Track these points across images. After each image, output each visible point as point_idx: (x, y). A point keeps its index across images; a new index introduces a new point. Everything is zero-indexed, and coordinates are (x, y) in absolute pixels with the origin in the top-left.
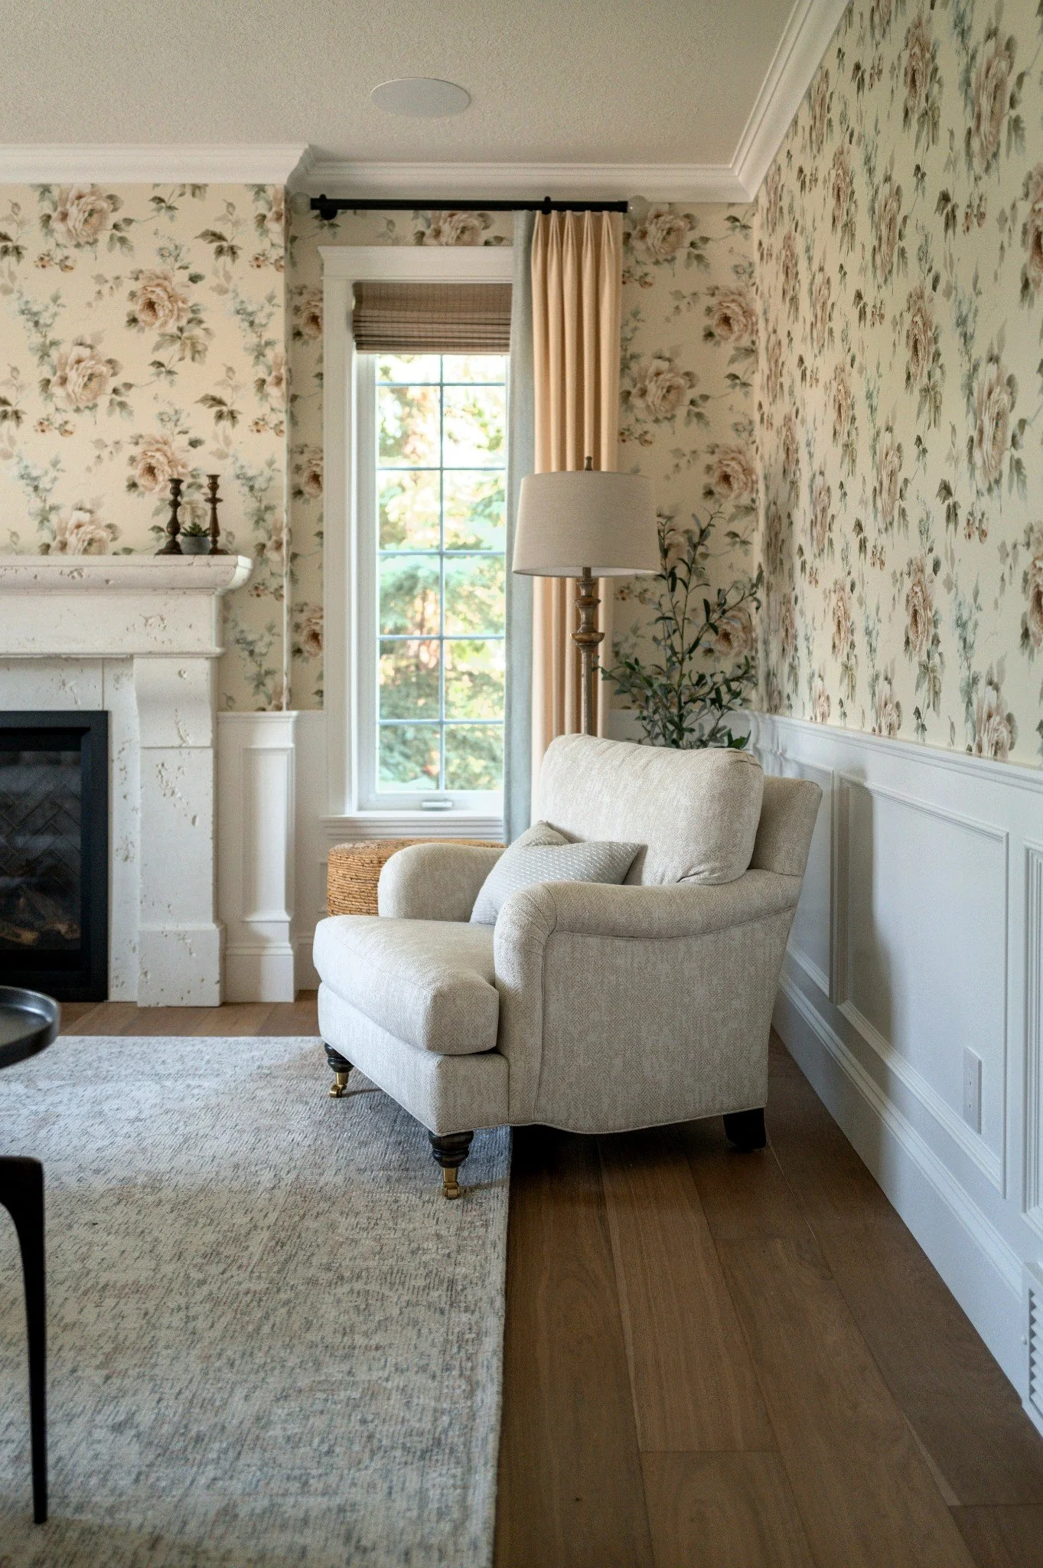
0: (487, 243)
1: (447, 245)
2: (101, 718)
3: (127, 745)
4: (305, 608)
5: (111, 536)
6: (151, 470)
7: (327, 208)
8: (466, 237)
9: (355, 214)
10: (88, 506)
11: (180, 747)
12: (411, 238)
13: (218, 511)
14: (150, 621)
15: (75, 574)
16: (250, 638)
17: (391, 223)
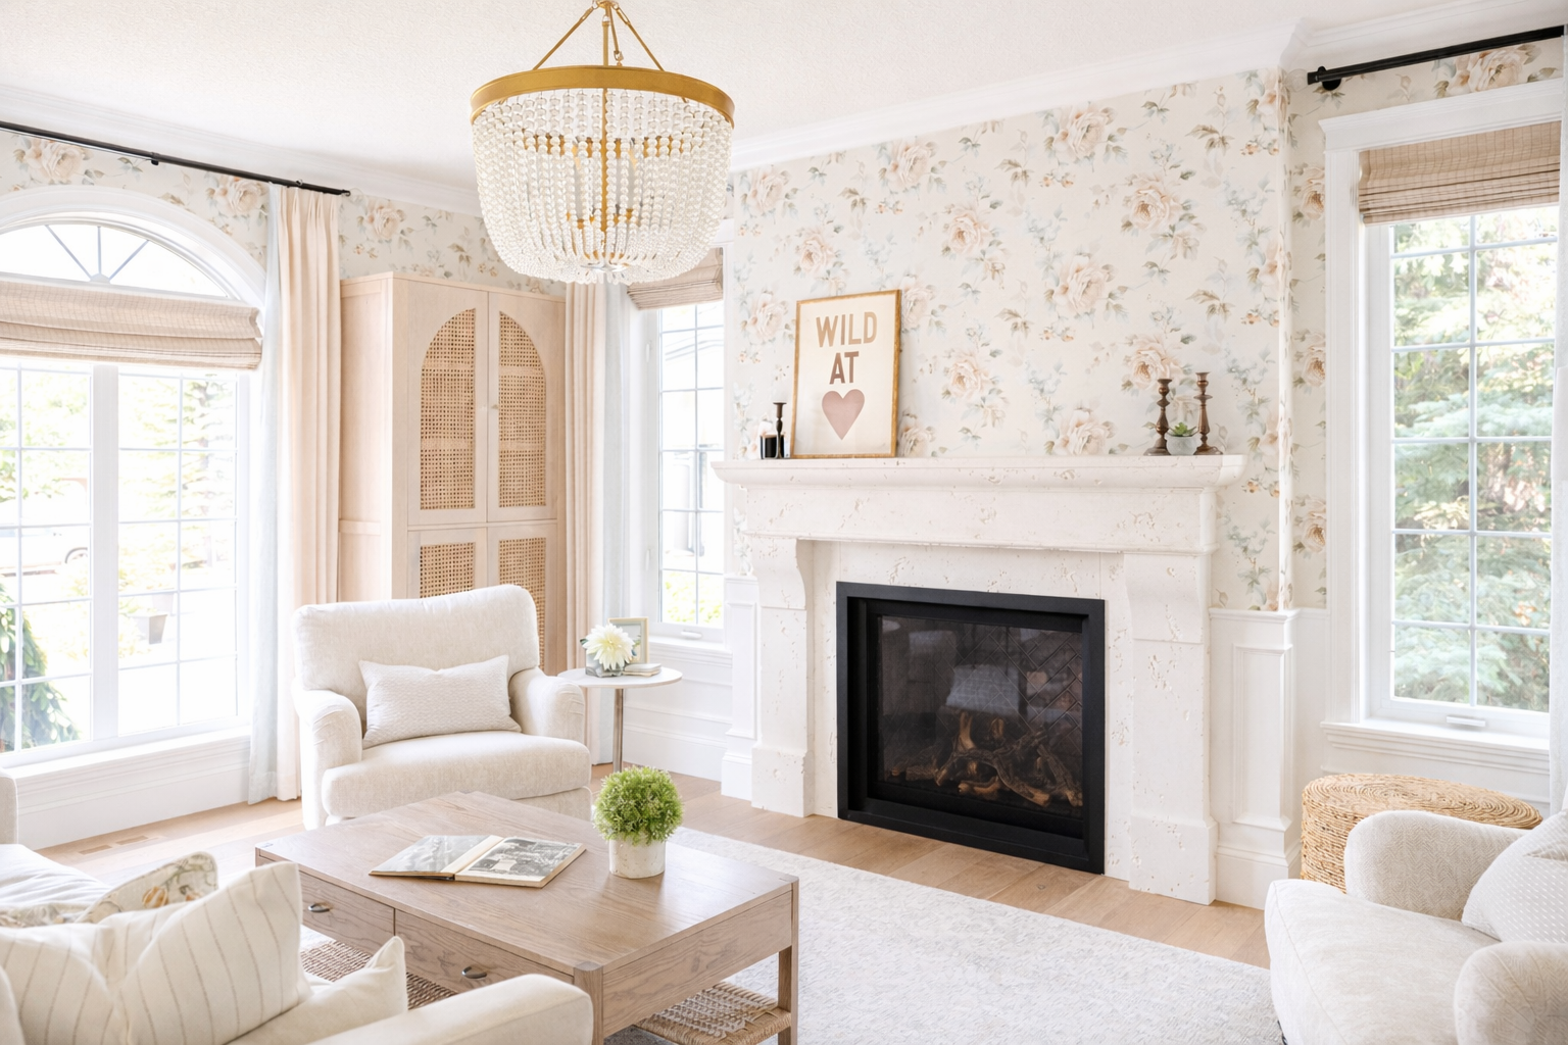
0: (1531, 79)
1: (1477, 90)
2: (1098, 606)
3: (1122, 635)
4: (1307, 501)
5: (1108, 433)
6: (1144, 368)
7: (1328, 80)
8: (1503, 76)
9: (1362, 77)
10: (1087, 406)
11: (1171, 641)
12: (1433, 91)
13: (1207, 408)
14: (1139, 519)
15: (1067, 475)
16: (1243, 534)
17: (1406, 78)
